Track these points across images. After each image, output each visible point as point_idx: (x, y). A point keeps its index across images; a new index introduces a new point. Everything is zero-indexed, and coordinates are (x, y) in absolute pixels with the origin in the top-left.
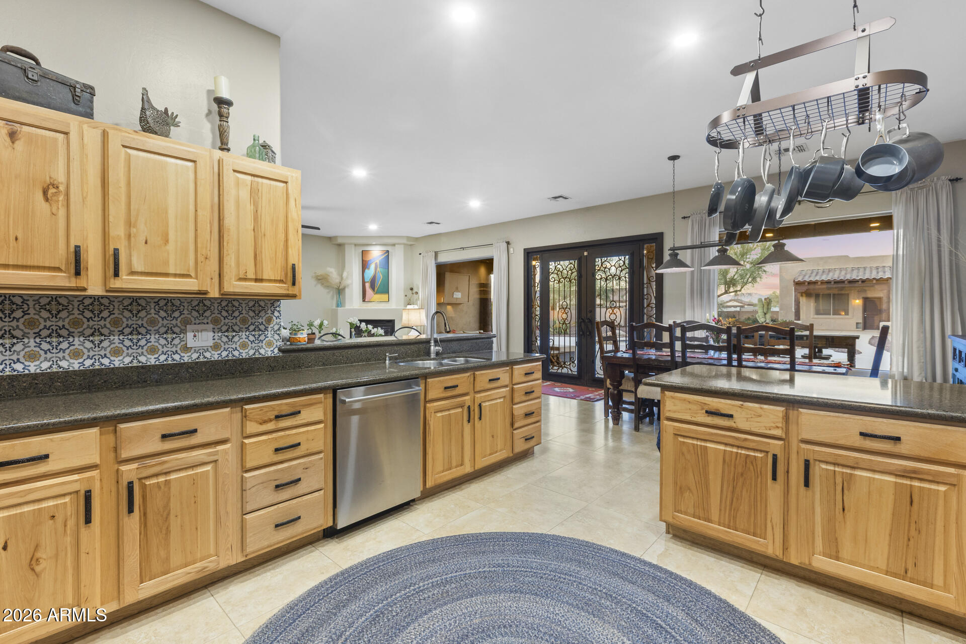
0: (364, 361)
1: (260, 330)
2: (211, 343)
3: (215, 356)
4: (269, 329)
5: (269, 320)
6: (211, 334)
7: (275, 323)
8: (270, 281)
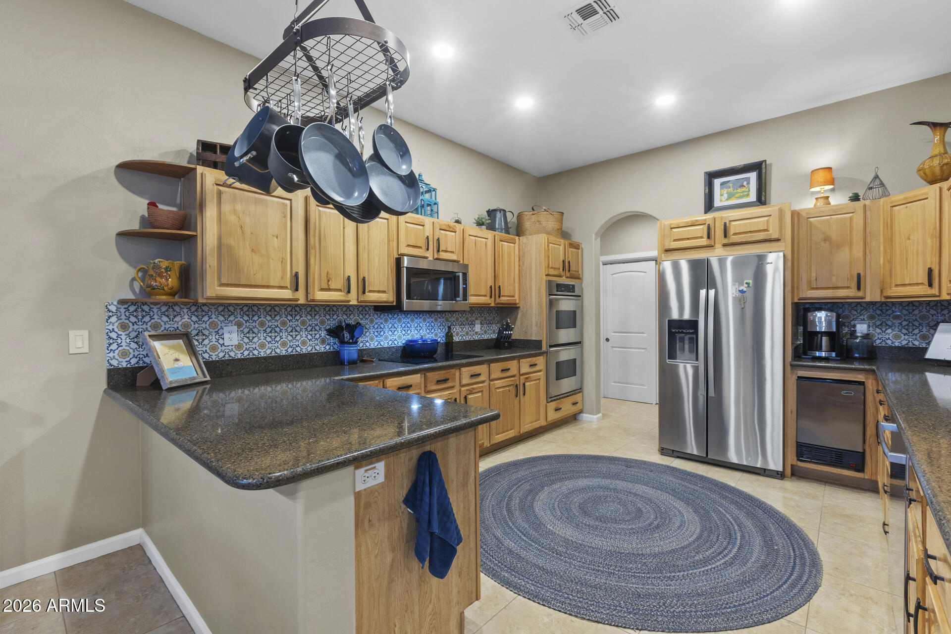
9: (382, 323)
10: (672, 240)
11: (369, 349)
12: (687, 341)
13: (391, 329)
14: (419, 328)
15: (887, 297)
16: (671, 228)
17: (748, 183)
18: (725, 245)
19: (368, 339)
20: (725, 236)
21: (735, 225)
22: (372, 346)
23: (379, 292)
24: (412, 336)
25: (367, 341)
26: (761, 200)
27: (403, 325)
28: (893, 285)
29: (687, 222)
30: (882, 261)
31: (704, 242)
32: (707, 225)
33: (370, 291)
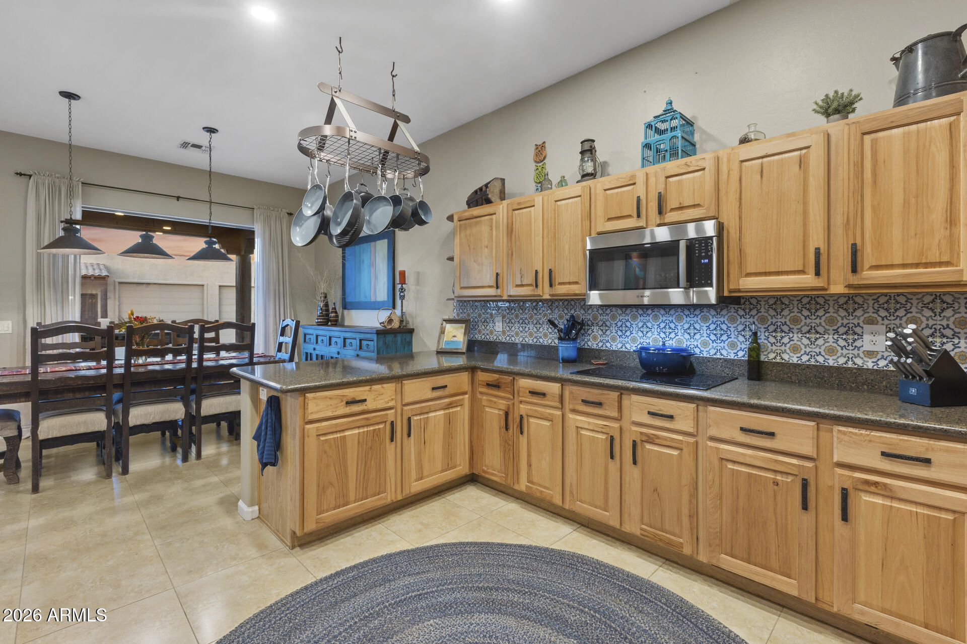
9: (628, 321)
11: (609, 351)
13: (602, 328)
14: (692, 331)
19: (609, 339)
22: (614, 348)
23: (570, 283)
24: (679, 341)
25: (608, 341)
27: (662, 325)
33: (560, 284)
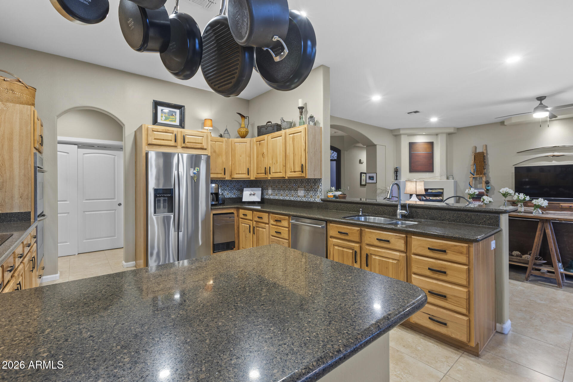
0: (355, 212)
1: (316, 191)
2: (303, 195)
3: (304, 199)
4: (318, 191)
5: (318, 187)
6: (303, 191)
7: (320, 188)
8: (297, 171)
10: (153, 138)
12: (162, 202)
15: (232, 178)
16: (153, 131)
17: (175, 115)
18: (183, 147)
20: (184, 143)
21: (188, 137)
26: (182, 125)
28: (235, 174)
29: (163, 130)
30: (230, 164)
31: (172, 143)
32: (174, 134)
